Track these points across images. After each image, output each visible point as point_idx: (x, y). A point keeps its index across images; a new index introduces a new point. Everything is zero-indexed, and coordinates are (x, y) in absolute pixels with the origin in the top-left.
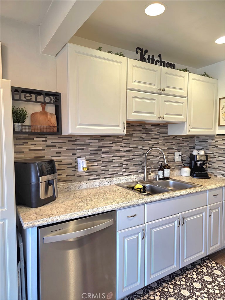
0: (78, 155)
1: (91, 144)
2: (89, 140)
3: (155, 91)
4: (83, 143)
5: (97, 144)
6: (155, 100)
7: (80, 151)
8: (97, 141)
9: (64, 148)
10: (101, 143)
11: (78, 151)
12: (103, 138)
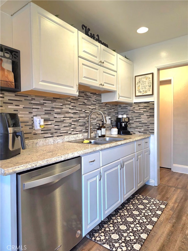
0: (34, 114)
1: (45, 104)
2: (44, 100)
3: (97, 62)
4: (38, 103)
5: (51, 105)
6: (97, 70)
7: (36, 110)
8: (50, 102)
9: (21, 107)
10: (54, 105)
11: (34, 110)
12: (55, 100)
